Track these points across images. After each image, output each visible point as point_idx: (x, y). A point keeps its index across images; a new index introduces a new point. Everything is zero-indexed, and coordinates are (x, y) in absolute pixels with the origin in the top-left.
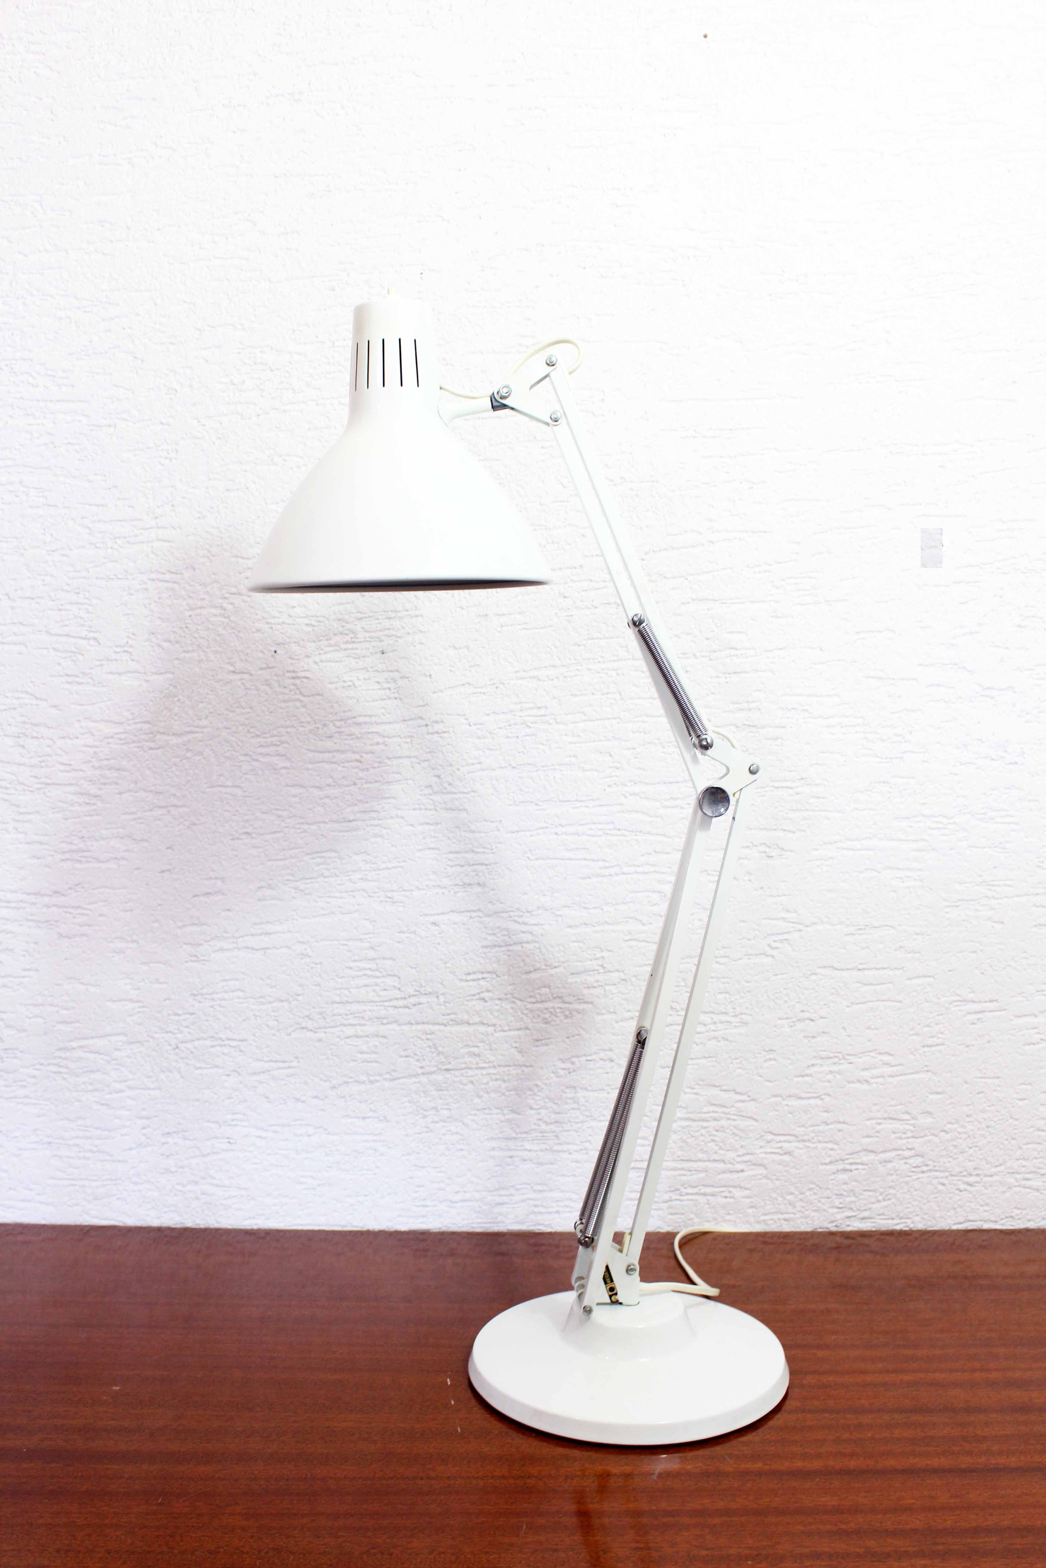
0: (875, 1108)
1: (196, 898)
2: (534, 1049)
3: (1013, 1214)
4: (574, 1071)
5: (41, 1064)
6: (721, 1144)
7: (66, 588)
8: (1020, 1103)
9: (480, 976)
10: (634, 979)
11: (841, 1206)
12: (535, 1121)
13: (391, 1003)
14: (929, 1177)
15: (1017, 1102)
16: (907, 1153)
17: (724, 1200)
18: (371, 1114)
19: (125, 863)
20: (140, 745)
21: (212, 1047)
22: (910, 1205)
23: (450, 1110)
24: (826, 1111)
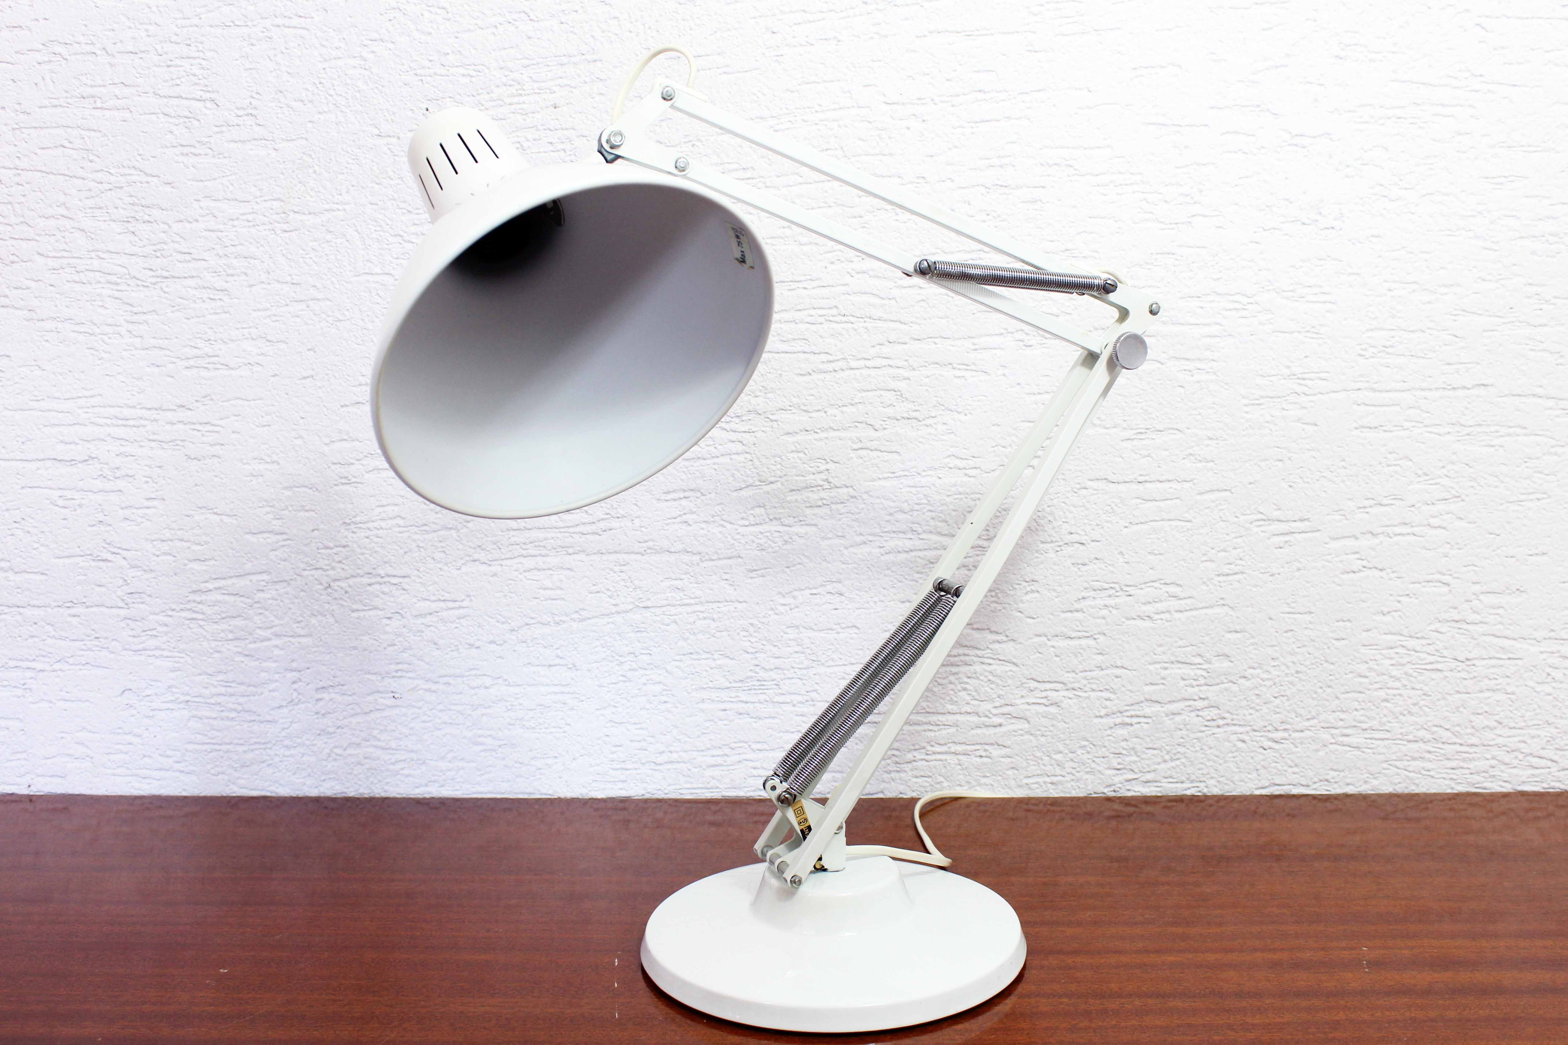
0: (1159, 650)
1: (345, 409)
2: (749, 581)
3: (1328, 777)
4: (797, 607)
5: (173, 610)
6: (974, 693)
7: (174, 38)
8: (1337, 643)
9: (682, 495)
10: (865, 496)
11: (1119, 767)
12: (752, 668)
13: (577, 529)
14: (1225, 732)
15: (1334, 642)
16: (1200, 704)
17: (978, 759)
18: (557, 661)
19: (259, 369)
20: (270, 227)
21: (370, 585)
22: (1201, 766)
23: (650, 654)
24: (1100, 654)
